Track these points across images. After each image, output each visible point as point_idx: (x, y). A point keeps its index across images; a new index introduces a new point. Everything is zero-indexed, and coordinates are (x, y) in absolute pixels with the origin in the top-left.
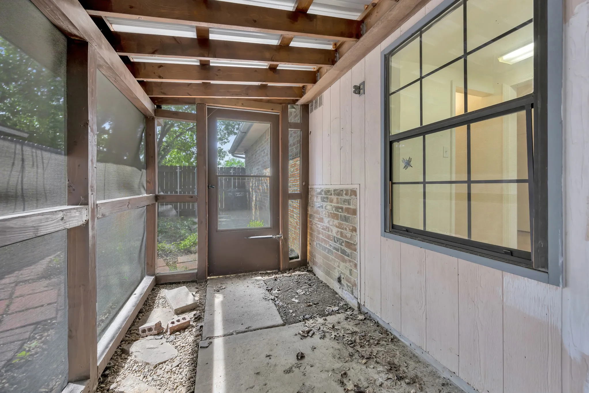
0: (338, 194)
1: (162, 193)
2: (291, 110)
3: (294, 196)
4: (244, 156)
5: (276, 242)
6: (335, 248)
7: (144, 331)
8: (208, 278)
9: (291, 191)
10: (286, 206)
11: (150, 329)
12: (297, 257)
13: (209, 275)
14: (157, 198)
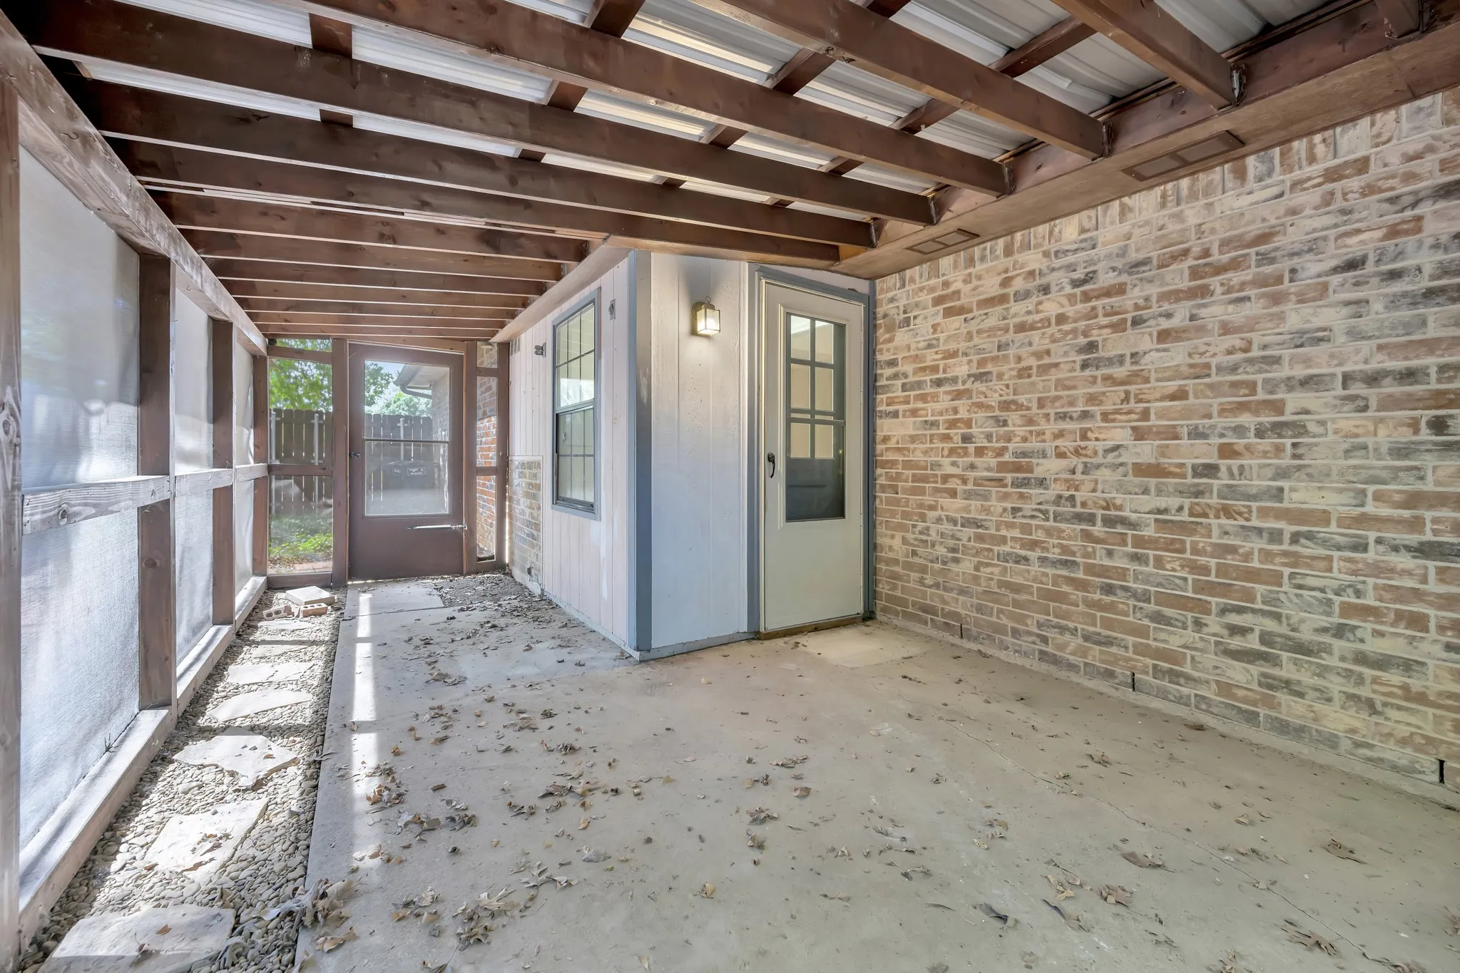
0: (530, 468)
1: (277, 463)
2: (483, 347)
3: (486, 471)
4: (429, 392)
5: (457, 535)
6: (528, 535)
7: (269, 615)
8: (350, 583)
9: (480, 462)
10: (472, 486)
11: (277, 612)
12: (492, 557)
13: (350, 579)
14: (270, 469)
